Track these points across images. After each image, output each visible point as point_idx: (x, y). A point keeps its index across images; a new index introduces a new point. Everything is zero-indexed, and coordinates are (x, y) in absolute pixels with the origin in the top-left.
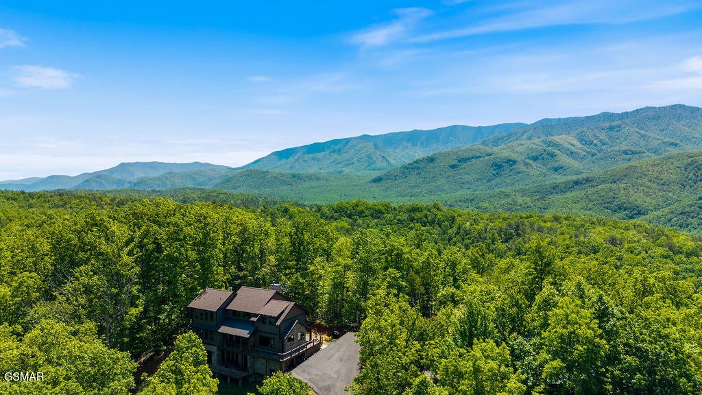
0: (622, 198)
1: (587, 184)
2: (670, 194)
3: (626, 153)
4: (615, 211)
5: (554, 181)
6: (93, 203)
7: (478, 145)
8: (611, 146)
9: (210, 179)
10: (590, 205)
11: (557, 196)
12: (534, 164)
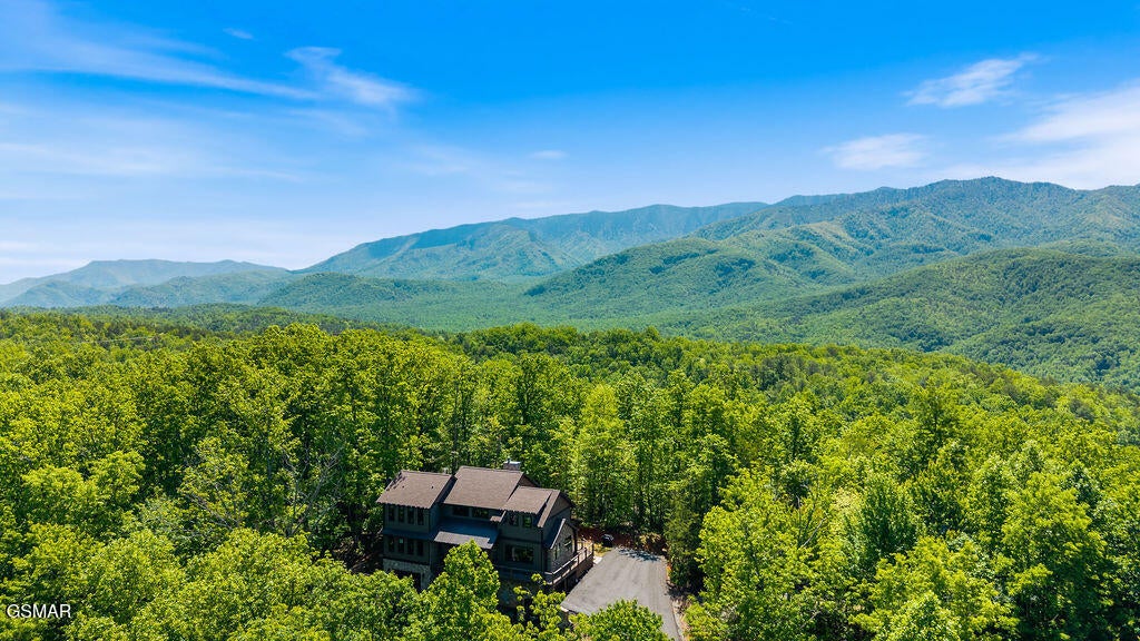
0: (915, 319)
1: (862, 299)
2: (984, 314)
3: (916, 250)
4: (905, 339)
5: (813, 294)
6: (64, 330)
7: (693, 236)
8: (893, 241)
9: (252, 289)
10: (869, 331)
11: (818, 317)
12: (780, 267)
